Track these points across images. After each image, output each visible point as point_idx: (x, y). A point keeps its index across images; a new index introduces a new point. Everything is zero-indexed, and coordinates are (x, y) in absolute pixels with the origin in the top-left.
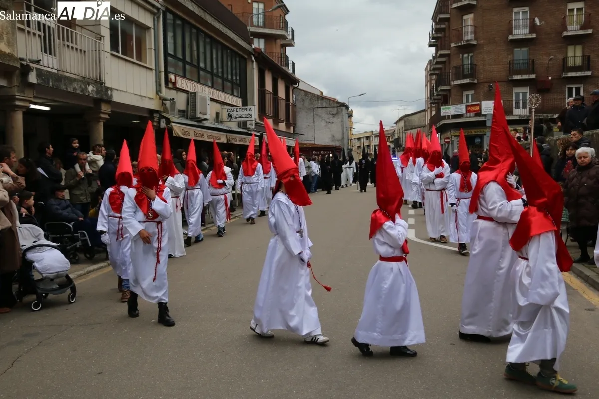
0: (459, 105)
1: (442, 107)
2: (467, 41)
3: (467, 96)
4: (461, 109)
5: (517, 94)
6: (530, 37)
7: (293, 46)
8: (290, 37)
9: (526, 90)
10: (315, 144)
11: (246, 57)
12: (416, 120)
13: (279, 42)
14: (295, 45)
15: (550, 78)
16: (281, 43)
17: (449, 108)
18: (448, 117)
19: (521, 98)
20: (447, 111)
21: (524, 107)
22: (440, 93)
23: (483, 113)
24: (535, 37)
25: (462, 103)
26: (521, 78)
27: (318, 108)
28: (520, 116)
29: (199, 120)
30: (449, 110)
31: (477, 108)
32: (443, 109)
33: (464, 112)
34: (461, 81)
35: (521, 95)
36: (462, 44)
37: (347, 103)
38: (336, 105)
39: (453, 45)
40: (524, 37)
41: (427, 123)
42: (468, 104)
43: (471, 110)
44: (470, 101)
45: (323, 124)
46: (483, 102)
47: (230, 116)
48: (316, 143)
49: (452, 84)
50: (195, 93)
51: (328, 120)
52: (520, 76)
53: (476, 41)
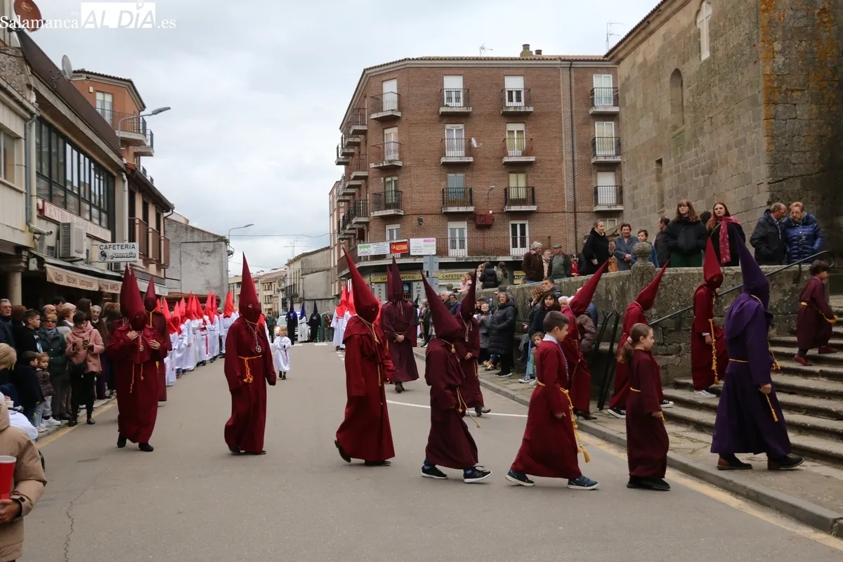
0: (381, 243)
1: (359, 245)
2: (390, 161)
3: (391, 231)
4: (384, 248)
5: (453, 230)
6: (467, 161)
7: (152, 156)
8: (148, 144)
9: (464, 225)
10: (181, 293)
11: (115, 174)
12: (317, 261)
13: (133, 149)
14: (154, 154)
15: (491, 212)
16: (135, 151)
17: (369, 246)
18: (366, 259)
19: (457, 236)
20: (366, 250)
21: (462, 247)
22: (354, 226)
23: (412, 253)
24: (472, 160)
25: (384, 240)
26: (457, 210)
27: (186, 242)
28: (457, 258)
29: (73, 260)
30: (366, 249)
31: (405, 247)
32: (361, 247)
33: (387, 251)
34: (384, 211)
35: (457, 231)
36: (385, 165)
37: (227, 237)
38: (212, 239)
39: (372, 165)
40: (459, 161)
41: (332, 266)
42: (393, 242)
43: (397, 249)
44: (395, 238)
45: (194, 265)
46: (411, 240)
47: (104, 255)
48: (183, 292)
49: (372, 215)
50: (69, 224)
51: (201, 260)
52: (456, 208)
53: (401, 162)
